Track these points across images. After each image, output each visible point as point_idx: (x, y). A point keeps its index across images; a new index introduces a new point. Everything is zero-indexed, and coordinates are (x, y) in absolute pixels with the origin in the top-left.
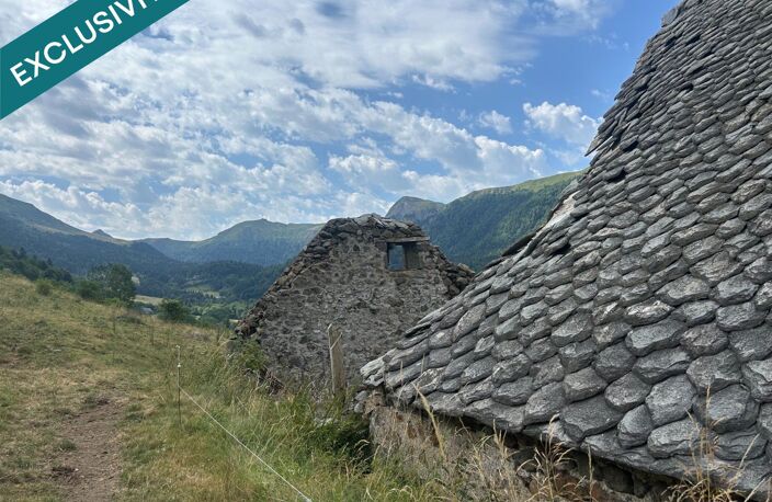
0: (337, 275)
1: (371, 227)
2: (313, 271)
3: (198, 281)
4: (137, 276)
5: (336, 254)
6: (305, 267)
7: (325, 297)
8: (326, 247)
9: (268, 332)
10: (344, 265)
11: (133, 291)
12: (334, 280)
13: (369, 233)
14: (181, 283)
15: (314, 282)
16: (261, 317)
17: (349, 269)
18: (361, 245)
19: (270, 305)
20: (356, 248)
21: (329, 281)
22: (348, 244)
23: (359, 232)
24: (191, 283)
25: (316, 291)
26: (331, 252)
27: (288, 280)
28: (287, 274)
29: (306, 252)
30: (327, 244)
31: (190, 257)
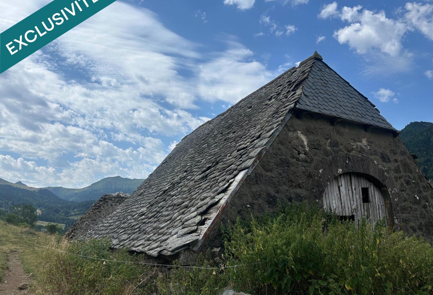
0: (103, 215)
1: (118, 197)
2: (94, 213)
3: (77, 213)
4: (40, 209)
5: (104, 207)
6: (92, 212)
7: (98, 222)
8: (101, 205)
9: (76, 235)
10: (106, 211)
11: (36, 218)
12: (102, 216)
13: (117, 199)
14: (67, 213)
15: (95, 217)
16: (74, 229)
17: (108, 212)
18: (113, 204)
19: (78, 225)
20: (112, 205)
21: (100, 217)
22: (109, 203)
23: (113, 199)
24: (73, 213)
25: (95, 220)
26: (102, 206)
27: (85, 216)
28: (86, 214)
29: (93, 206)
30: (101, 203)
31: (73, 198)
